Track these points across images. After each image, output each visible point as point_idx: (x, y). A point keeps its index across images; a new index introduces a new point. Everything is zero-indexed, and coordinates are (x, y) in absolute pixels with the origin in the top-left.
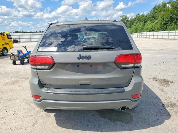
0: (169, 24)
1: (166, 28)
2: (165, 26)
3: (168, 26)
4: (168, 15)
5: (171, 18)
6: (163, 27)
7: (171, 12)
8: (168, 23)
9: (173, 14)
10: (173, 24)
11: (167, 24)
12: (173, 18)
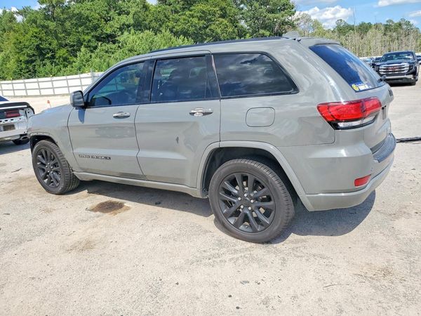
0: (38, 62)
1: (35, 71)
2: (31, 67)
3: (37, 67)
4: (28, 40)
5: (38, 47)
6: (27, 68)
7: (34, 34)
8: (35, 60)
9: (40, 39)
10: (47, 62)
11: (33, 61)
12: (44, 49)
